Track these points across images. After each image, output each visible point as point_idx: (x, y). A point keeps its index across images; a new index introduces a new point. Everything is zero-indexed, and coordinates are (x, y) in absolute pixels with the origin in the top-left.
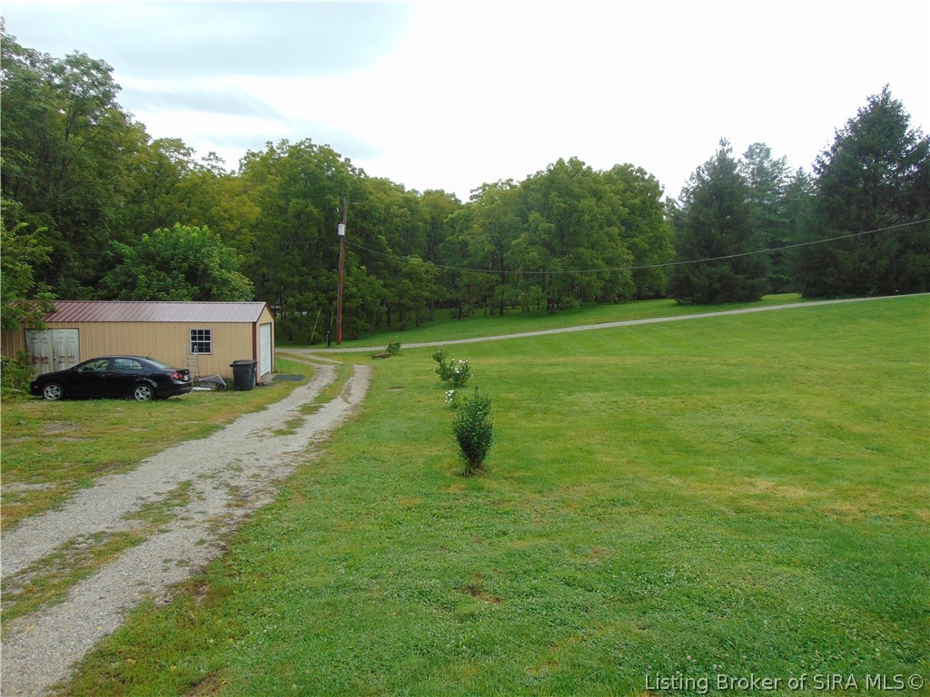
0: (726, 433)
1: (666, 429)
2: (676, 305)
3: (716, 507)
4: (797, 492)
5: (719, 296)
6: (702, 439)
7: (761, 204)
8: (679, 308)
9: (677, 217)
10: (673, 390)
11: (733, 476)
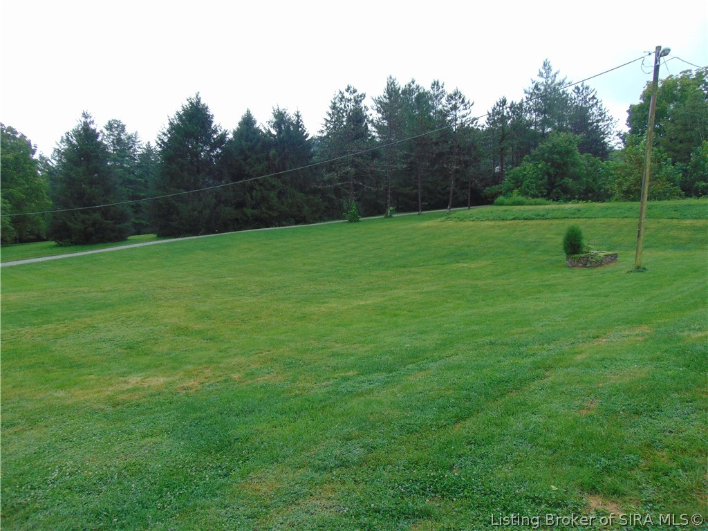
0: (104, 346)
1: (51, 351)
2: (56, 246)
3: (96, 407)
4: (158, 380)
5: (94, 238)
6: (83, 355)
7: (121, 167)
8: (59, 249)
9: (51, 172)
10: (56, 318)
11: (110, 379)
